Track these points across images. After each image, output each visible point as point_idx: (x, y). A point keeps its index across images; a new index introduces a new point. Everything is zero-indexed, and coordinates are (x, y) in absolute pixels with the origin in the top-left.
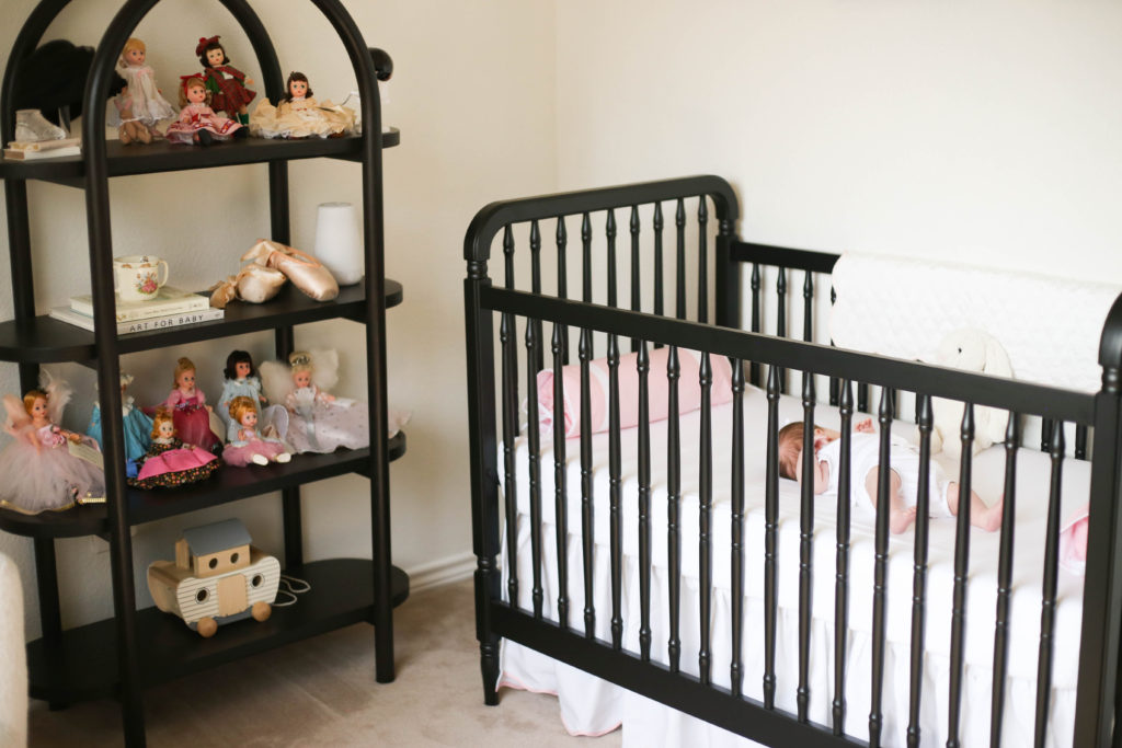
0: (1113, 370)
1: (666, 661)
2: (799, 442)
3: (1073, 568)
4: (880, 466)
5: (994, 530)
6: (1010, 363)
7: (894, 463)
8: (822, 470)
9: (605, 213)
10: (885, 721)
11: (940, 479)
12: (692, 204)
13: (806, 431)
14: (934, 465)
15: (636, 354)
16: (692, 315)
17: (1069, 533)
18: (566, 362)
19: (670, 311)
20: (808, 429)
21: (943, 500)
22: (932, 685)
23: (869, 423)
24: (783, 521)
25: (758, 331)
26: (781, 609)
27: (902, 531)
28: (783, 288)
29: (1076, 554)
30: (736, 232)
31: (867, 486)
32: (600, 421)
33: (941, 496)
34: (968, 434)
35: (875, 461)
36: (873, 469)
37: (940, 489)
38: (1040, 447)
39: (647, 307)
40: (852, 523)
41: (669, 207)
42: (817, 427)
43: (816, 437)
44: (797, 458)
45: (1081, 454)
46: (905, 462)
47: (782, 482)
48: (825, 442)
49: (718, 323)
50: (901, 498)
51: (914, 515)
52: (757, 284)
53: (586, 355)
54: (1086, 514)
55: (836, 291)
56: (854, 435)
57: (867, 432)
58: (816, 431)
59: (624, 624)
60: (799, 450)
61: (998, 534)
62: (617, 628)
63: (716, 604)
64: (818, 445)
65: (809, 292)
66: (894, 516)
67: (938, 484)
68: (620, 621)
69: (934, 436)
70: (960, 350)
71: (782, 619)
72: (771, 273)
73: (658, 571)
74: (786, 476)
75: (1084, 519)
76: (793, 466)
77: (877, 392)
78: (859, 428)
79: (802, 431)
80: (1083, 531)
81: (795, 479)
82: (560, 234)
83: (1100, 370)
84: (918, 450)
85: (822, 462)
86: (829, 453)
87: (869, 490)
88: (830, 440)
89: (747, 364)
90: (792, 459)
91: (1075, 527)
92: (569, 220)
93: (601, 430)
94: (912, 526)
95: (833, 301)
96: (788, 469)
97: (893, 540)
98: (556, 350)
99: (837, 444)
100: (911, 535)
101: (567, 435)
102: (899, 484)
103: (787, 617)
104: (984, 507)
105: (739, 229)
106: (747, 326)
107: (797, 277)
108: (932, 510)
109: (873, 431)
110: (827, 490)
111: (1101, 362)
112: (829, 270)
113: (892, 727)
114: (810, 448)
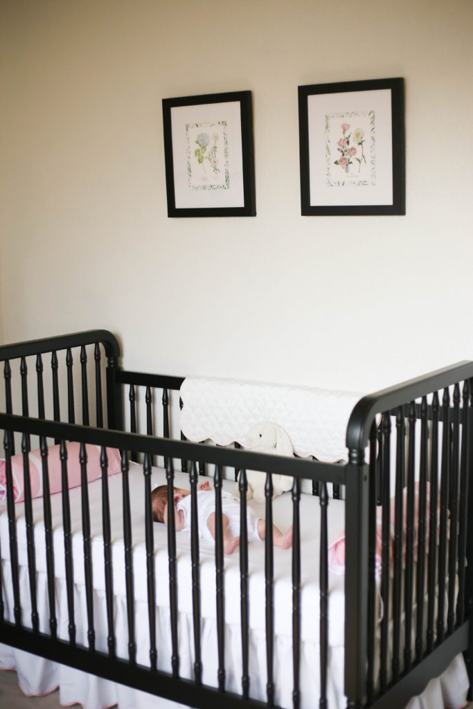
0: (355, 450)
1: (86, 644)
2: (165, 499)
3: (337, 571)
4: (216, 512)
5: (288, 548)
6: (291, 441)
7: (224, 510)
8: (180, 516)
9: (35, 356)
10: (227, 674)
11: (253, 517)
12: (90, 348)
13: (169, 492)
14: (249, 510)
15: (58, 446)
16: (93, 423)
17: (333, 549)
18: (13, 454)
19: (79, 421)
20: (170, 489)
21: (256, 531)
22: (255, 649)
23: (207, 484)
24: (157, 551)
25: (135, 432)
26: (158, 608)
27: (231, 552)
28: (150, 399)
29: (338, 560)
30: (119, 364)
31: (208, 525)
32: (37, 489)
33: (254, 528)
34: (269, 491)
35: (213, 509)
36: (212, 514)
37: (253, 524)
38: (312, 493)
39: (64, 418)
40: (201, 550)
41: (76, 351)
42: (175, 488)
43: (176, 495)
44: (163, 509)
45: (337, 496)
46: (231, 509)
47: (156, 525)
48: (181, 497)
49: (109, 427)
50: (229, 531)
51: (238, 542)
52: (133, 397)
53: (26, 449)
54: (343, 537)
55: (183, 400)
56: (199, 492)
57: (207, 490)
58: (175, 491)
59: (58, 622)
60: (165, 504)
61: (290, 550)
62: (53, 624)
63: (117, 607)
64: (177, 500)
65: (166, 401)
66: (226, 543)
67: (252, 521)
68: (55, 620)
69: (249, 493)
70: (261, 436)
71: (159, 612)
72: (142, 390)
73: (79, 588)
74: (157, 521)
75: (342, 540)
76: (162, 514)
77: (212, 468)
78: (202, 487)
79: (166, 491)
80: (342, 547)
81: (162, 522)
82: (7, 372)
83: (347, 451)
84: (239, 500)
85: (180, 510)
86: (184, 504)
87: (210, 528)
88: (184, 496)
89: (129, 453)
90: (161, 510)
91: (336, 546)
92: (12, 362)
93: (38, 495)
94: (238, 549)
95: (181, 407)
96: (159, 516)
97: (226, 559)
98: (7, 447)
99: (188, 499)
100: (237, 555)
101: (16, 501)
102: (228, 523)
103: (163, 612)
104: (280, 534)
105: (121, 363)
106: (128, 429)
107: (159, 393)
108: (250, 538)
109: (210, 489)
110: (183, 528)
111: (347, 445)
112: (178, 388)
113: (232, 677)
114: (172, 502)
